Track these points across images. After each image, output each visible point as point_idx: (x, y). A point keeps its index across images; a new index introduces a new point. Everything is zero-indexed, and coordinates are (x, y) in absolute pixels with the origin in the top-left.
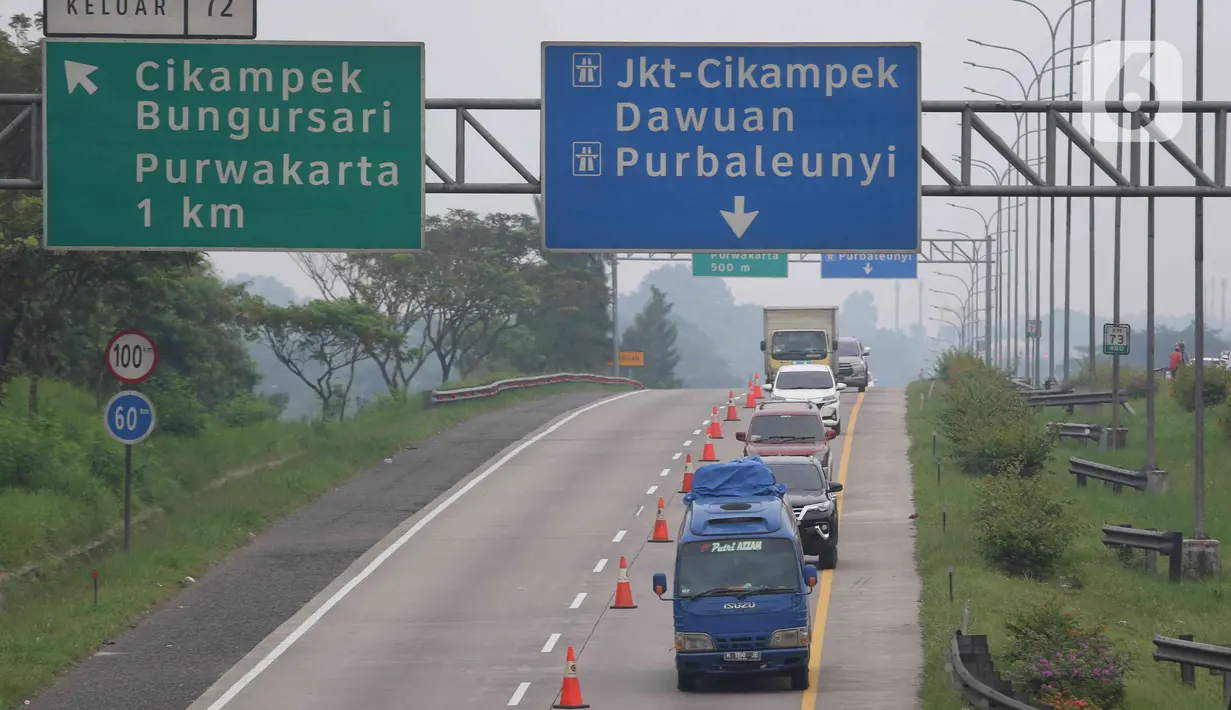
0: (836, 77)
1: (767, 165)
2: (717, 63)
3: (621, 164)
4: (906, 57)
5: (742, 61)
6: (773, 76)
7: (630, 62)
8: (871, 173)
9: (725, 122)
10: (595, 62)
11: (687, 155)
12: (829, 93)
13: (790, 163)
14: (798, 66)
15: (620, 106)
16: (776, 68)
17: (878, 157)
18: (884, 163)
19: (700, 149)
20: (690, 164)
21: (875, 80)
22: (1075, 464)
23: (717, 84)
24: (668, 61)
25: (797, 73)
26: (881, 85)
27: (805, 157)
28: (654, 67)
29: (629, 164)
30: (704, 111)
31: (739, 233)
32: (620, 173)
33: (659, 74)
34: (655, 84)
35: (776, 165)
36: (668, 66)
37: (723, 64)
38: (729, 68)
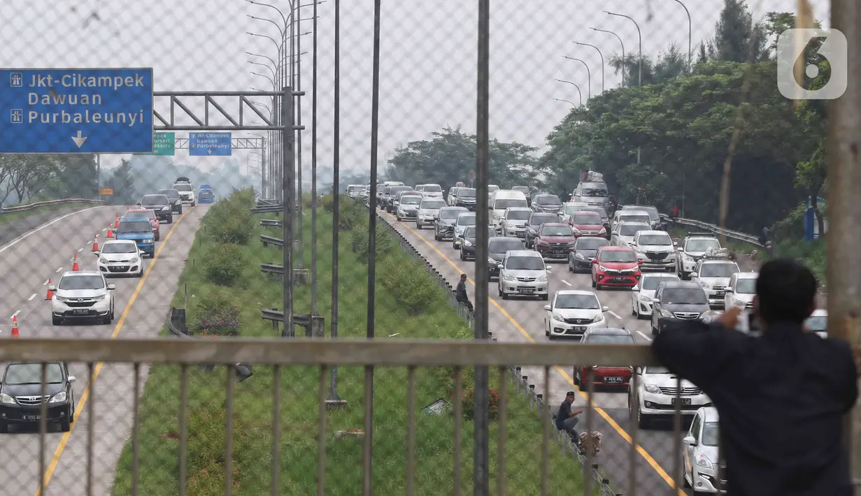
0: (119, 82)
1: (90, 118)
2: (70, 77)
3: (31, 118)
4: (147, 73)
5: (80, 76)
6: (93, 82)
7: (34, 76)
8: (133, 121)
9: (73, 101)
10: (19, 77)
11: (58, 114)
12: (116, 89)
13: (100, 117)
14: (103, 78)
15: (30, 94)
16: (94, 78)
17: (136, 114)
18: (138, 117)
19: (63, 111)
20: (59, 118)
21: (134, 83)
22: (263, 238)
23: (70, 85)
24: (49, 76)
25: (102, 81)
26: (137, 85)
27: (106, 115)
28: (44, 78)
29: (34, 118)
30: (64, 96)
31: (79, 146)
32: (30, 121)
33: (46, 81)
34: (44, 85)
35: (94, 118)
36: (49, 78)
37: (72, 77)
38: (74, 78)
